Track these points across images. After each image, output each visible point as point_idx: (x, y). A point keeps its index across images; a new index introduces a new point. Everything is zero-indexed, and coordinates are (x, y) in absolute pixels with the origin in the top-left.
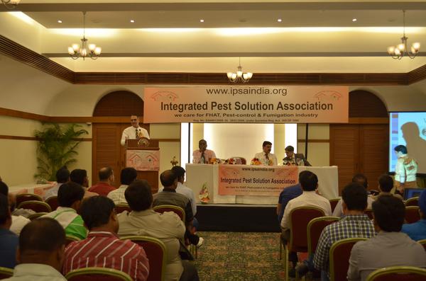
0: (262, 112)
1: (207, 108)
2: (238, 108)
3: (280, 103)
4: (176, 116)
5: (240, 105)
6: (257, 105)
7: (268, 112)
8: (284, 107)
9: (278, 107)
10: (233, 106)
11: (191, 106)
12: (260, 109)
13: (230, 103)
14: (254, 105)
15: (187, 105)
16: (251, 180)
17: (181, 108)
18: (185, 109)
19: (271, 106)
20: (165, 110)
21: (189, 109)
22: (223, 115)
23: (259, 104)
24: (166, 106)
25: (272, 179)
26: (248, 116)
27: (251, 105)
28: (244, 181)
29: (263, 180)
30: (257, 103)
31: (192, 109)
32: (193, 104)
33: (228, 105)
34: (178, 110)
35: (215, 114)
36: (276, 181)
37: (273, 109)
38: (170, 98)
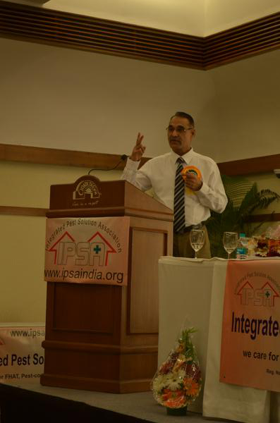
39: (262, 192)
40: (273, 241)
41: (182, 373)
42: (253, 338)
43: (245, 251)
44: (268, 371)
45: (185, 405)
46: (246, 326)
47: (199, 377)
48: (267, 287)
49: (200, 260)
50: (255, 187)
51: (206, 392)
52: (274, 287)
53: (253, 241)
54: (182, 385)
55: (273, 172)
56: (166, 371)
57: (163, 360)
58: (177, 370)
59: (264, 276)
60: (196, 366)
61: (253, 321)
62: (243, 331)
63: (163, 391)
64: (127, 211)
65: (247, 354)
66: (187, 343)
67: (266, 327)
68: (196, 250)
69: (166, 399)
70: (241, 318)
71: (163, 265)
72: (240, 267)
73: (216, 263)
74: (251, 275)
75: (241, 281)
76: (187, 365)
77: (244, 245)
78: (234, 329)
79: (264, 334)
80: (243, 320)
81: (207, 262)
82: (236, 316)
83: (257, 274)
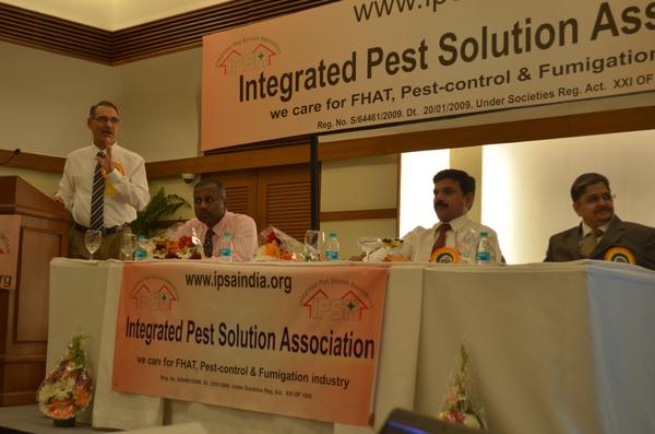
1: (354, 77)
2: (448, 56)
3: (605, 8)
4: (275, 115)
5: (458, 45)
6: (517, 31)
7: (559, 55)
8: (620, 24)
9: (598, 27)
10: (434, 52)
11: (311, 74)
12: (528, 49)
13: (423, 43)
14: (506, 34)
15: (302, 72)
16: (212, 330)
17: (286, 86)
18: (297, 89)
19: (569, 28)
20: (248, 99)
21: (307, 87)
22: (403, 92)
23: (523, 26)
24: (252, 86)
25: (286, 330)
26: (485, 82)
27: (494, 36)
28: (192, 332)
29: (251, 333)
30: (517, 25)
31: (314, 85)
32: (316, 66)
33: (417, 50)
34: (280, 93)
35: (378, 92)
36: (299, 341)
37: (575, 40)
38: (261, 56)
39: (169, 196)
40: (172, 243)
41: (72, 382)
42: (148, 343)
43: (144, 254)
44: (162, 377)
45: (73, 416)
46: (141, 331)
47: (89, 387)
48: (164, 290)
49: (96, 261)
50: (162, 192)
51: (96, 401)
52: (171, 290)
53: (151, 242)
54: (71, 394)
55: (180, 177)
56: (54, 379)
57: (51, 368)
58: (66, 378)
59: (161, 278)
60: (87, 373)
61: (149, 325)
62: (137, 337)
63: (50, 401)
64: (18, 209)
65: (141, 360)
66: (78, 350)
67: (162, 332)
68: (92, 252)
69: (52, 410)
70: (136, 322)
71: (55, 267)
72: (137, 269)
73: (112, 265)
74: (148, 278)
75: (137, 284)
76: (77, 374)
77: (143, 246)
78: (128, 334)
79: (159, 338)
80: (138, 324)
81: (101, 263)
82: (131, 321)
83: (154, 277)
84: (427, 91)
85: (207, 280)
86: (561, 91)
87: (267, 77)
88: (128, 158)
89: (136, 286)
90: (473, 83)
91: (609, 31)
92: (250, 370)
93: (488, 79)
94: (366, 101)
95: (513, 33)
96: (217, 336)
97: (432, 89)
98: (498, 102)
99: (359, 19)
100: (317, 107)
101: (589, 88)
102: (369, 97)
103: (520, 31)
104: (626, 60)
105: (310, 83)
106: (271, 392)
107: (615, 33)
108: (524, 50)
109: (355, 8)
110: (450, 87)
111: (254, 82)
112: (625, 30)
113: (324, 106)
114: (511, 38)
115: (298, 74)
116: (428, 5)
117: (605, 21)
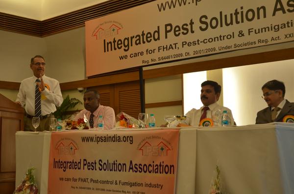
0: (245, 26)
1: (159, 38)
2: (204, 26)
3: (278, 0)
4: (121, 58)
5: (208, 21)
6: (236, 13)
7: (257, 24)
8: (286, 7)
9: (276, 10)
10: (197, 25)
11: (138, 38)
12: (242, 22)
13: (191, 20)
14: (231, 15)
15: (134, 37)
16: (95, 163)
17: (126, 44)
18: (132, 45)
19: (261, 11)
20: (108, 51)
21: (137, 44)
22: (183, 45)
23: (239, 11)
24: (110, 45)
25: (131, 162)
26: (222, 38)
27: (226, 16)
28: (85, 165)
29: (114, 164)
30: (236, 10)
31: (140, 43)
32: (140, 34)
33: (189, 24)
34: (123, 48)
35: (171, 45)
36: (138, 167)
37: (265, 16)
38: (114, 30)
39: (72, 99)
40: (74, 122)
41: (28, 191)
42: (64, 171)
43: (61, 128)
44: (72, 187)
46: (61, 165)
47: (37, 193)
48: (71, 144)
49: (38, 132)
50: (68, 97)
52: (75, 145)
53: (64, 122)
55: (77, 89)
56: (20, 190)
57: (18, 185)
58: (25, 190)
59: (70, 139)
60: (35, 187)
61: (64, 162)
62: (59, 168)
65: (61, 179)
66: (31, 175)
67: (71, 165)
70: (58, 161)
71: (18, 136)
72: (58, 135)
73: (46, 134)
74: (63, 139)
75: (58, 142)
76: (31, 187)
77: (60, 124)
78: (55, 167)
79: (70, 168)
80: (59, 162)
81: (41, 133)
82: (56, 160)
83: (66, 139)
84: (194, 43)
85: (92, 139)
86: (259, 41)
87: (117, 40)
88: (51, 82)
89: (57, 143)
90: (216, 39)
91: (281, 12)
92: (114, 182)
93: (224, 37)
94: (165, 49)
95: (235, 14)
96: (98, 166)
97: (197, 43)
98: (229, 47)
99: (160, 11)
100: (142, 54)
101: (273, 39)
102: (167, 48)
103: (238, 13)
104: (290, 25)
105: (138, 42)
106: (125, 192)
107: (284, 12)
108: (240, 22)
109: (158, 5)
110: (205, 41)
111: (110, 43)
112: (289, 11)
113: (145, 53)
114: (234, 17)
115: (132, 38)
116: (193, 2)
117: (279, 6)
